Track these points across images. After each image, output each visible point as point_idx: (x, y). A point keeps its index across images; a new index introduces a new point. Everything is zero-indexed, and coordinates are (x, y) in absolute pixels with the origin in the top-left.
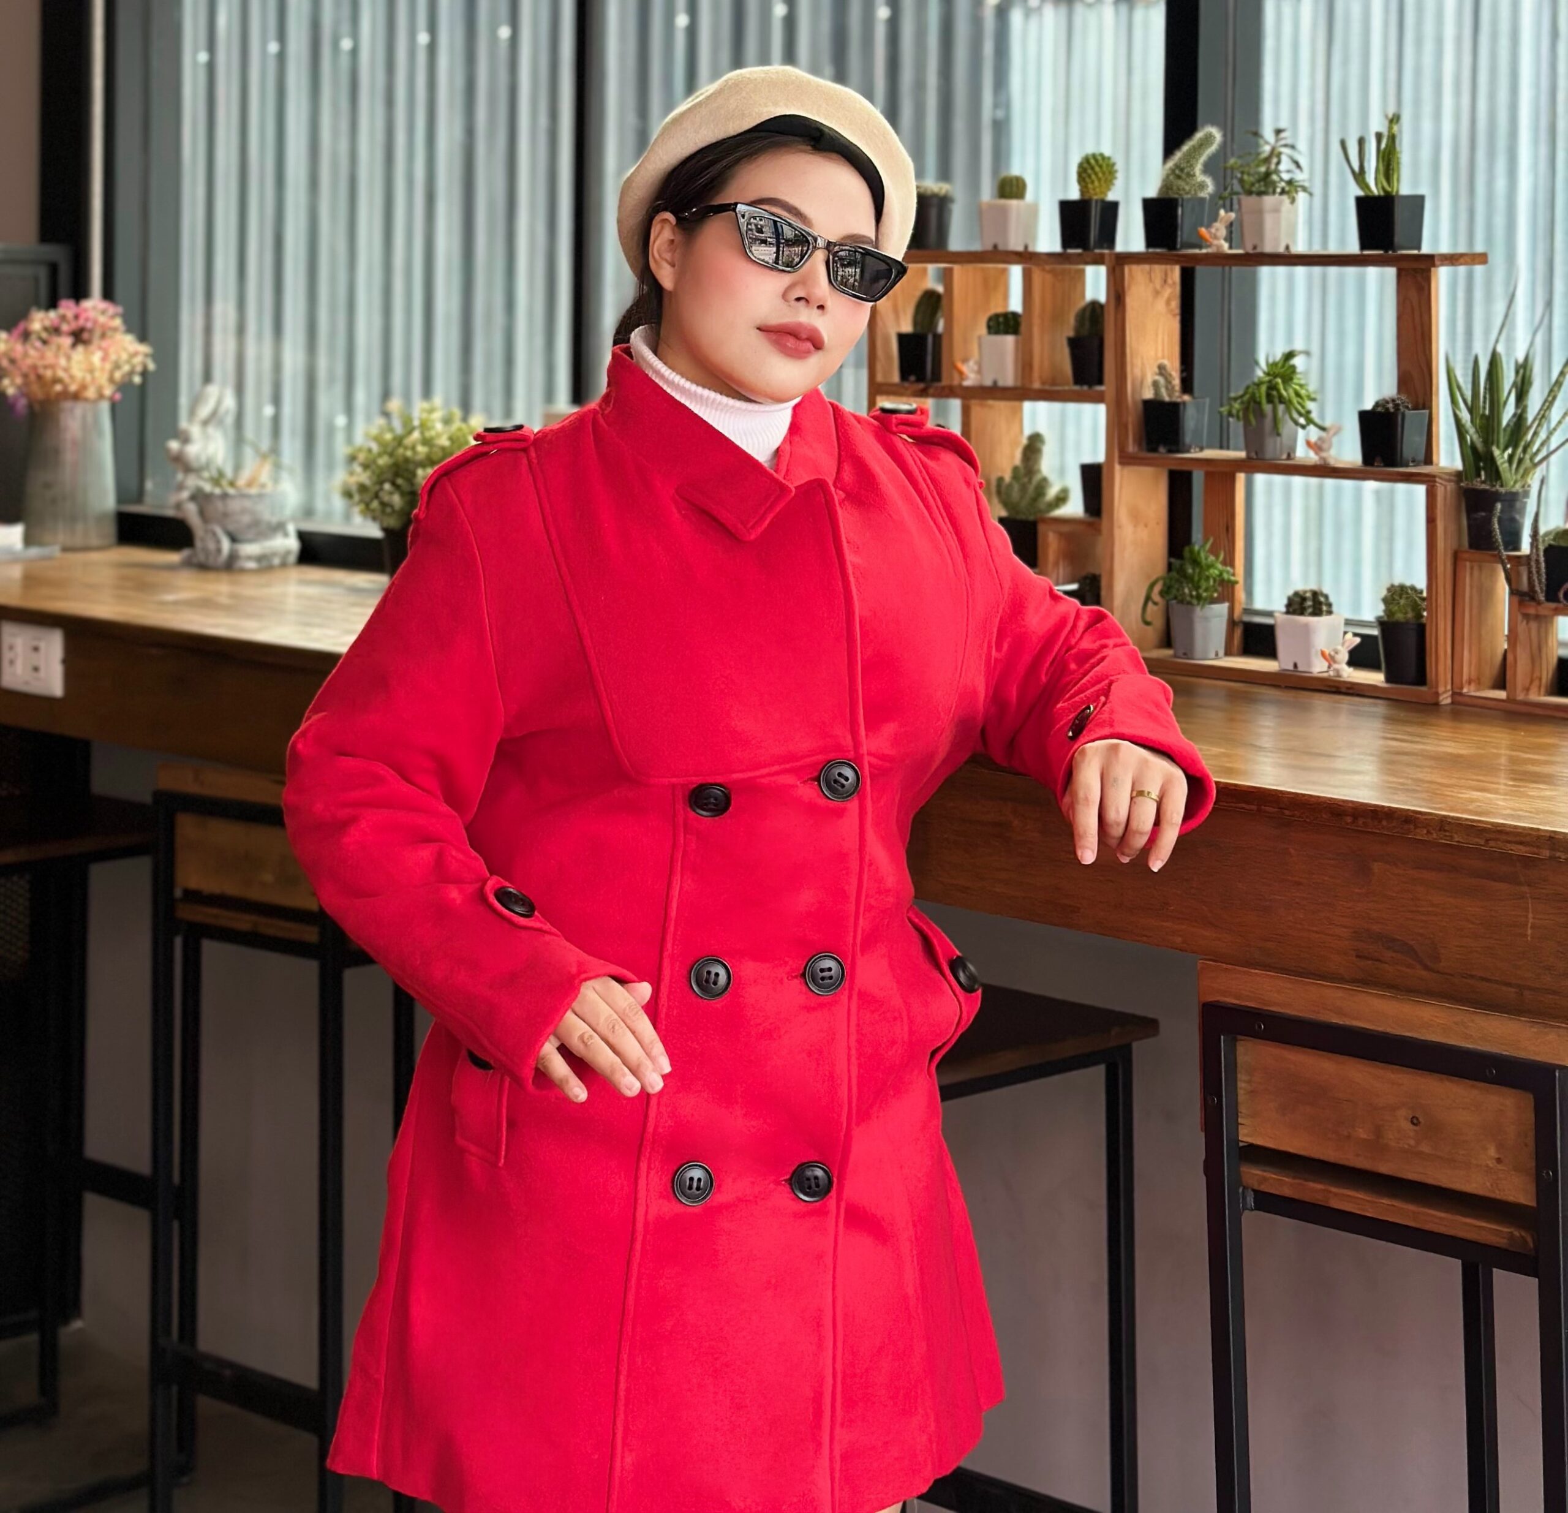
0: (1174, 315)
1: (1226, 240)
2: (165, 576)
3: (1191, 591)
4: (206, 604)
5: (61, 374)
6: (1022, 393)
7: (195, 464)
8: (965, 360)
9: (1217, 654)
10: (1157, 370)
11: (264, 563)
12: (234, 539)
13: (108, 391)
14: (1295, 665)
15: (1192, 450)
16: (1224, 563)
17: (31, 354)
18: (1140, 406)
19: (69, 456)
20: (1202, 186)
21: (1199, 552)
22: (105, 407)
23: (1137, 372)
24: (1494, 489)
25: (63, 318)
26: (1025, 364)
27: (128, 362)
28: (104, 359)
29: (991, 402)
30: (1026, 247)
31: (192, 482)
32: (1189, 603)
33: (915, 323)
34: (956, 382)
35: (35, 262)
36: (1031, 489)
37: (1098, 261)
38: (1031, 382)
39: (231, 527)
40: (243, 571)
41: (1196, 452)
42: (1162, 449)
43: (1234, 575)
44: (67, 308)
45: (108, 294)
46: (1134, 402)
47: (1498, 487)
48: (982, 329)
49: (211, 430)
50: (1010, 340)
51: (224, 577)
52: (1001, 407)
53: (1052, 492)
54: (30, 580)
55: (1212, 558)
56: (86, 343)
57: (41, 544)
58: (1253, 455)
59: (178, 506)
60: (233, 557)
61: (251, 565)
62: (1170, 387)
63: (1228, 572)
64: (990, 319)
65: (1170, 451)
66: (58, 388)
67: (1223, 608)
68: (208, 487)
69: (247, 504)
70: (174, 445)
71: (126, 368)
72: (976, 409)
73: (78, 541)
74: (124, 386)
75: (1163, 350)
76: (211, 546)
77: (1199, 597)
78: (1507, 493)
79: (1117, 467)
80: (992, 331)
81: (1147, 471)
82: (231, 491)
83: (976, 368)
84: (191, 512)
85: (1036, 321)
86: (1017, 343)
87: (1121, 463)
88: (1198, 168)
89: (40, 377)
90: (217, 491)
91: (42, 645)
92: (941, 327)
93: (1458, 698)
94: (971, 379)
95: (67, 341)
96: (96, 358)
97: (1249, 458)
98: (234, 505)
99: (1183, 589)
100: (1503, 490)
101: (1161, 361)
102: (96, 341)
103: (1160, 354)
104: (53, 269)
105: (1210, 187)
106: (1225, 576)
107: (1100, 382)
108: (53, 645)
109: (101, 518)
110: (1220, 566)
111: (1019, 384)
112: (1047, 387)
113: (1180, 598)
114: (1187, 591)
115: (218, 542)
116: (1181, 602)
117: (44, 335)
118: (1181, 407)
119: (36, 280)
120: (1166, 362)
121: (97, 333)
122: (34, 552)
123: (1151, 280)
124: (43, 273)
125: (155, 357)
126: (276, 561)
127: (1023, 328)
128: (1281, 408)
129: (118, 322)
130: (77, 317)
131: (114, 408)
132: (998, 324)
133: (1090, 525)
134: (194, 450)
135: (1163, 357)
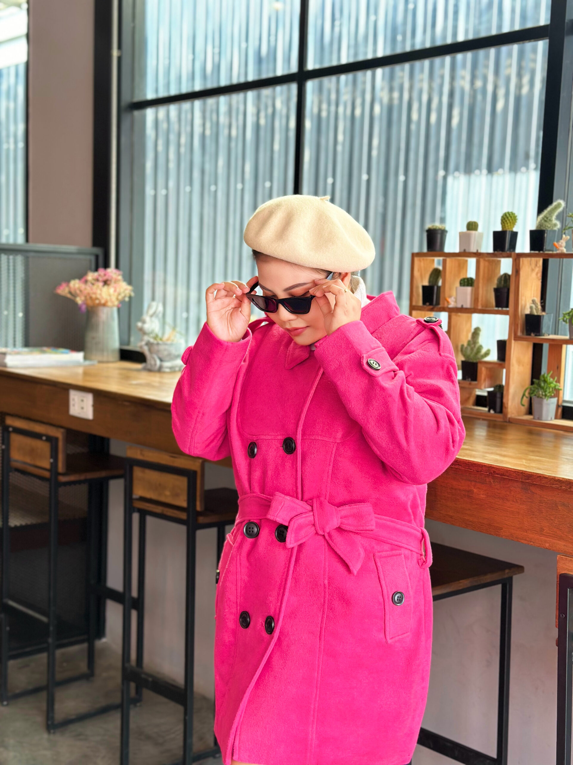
0: (539, 280)
1: (565, 247)
2: (135, 374)
3: (542, 392)
4: (149, 385)
5: (98, 296)
6: (474, 310)
7: (147, 331)
8: (450, 297)
9: (551, 419)
10: (532, 302)
12: (161, 360)
13: (116, 303)
15: (545, 335)
16: (556, 382)
17: (88, 289)
18: (524, 317)
19: (101, 327)
20: (555, 225)
21: (547, 377)
22: (115, 310)
23: (523, 303)
25: (100, 275)
26: (475, 299)
27: (124, 292)
28: (115, 291)
29: (460, 314)
30: (477, 251)
31: (146, 338)
32: (541, 398)
33: (430, 282)
34: (446, 305)
35: (91, 254)
36: (475, 350)
37: (509, 256)
38: (477, 306)
39: (161, 356)
40: (164, 372)
41: (546, 336)
42: (533, 334)
43: (560, 386)
44: (101, 271)
45: (117, 267)
46: (522, 315)
48: (457, 284)
49: (154, 319)
50: (469, 289)
51: (158, 375)
52: (464, 316)
53: (483, 351)
54: (86, 374)
55: (551, 380)
56: (108, 285)
57: (90, 359)
59: (141, 347)
60: (161, 367)
61: (167, 370)
62: (537, 309)
63: (558, 386)
64: (461, 280)
65: (536, 335)
66: (97, 302)
67: (555, 400)
68: (152, 340)
69: (166, 347)
70: (140, 324)
71: (123, 295)
72: (454, 317)
73: (105, 359)
74: (122, 302)
75: (534, 294)
76: (153, 362)
77: (546, 395)
79: (513, 341)
80: (462, 285)
81: (525, 343)
82: (160, 342)
83: (454, 300)
84: (146, 350)
85: (481, 281)
86: (472, 290)
87: (515, 340)
88: (554, 217)
89: (91, 298)
90: (155, 342)
91: (85, 400)
92: (440, 283)
94: (452, 305)
95: (101, 284)
96: (112, 290)
97: (570, 338)
98: (162, 347)
99: (539, 392)
101: (533, 298)
102: (113, 284)
103: (532, 296)
104: (97, 257)
105: (559, 225)
106: (557, 387)
107: (507, 306)
108: (89, 399)
109: (113, 351)
110: (554, 383)
111: (472, 307)
112: (484, 308)
113: (537, 395)
114: (541, 393)
115: (155, 361)
116: (538, 397)
117: (93, 282)
118: (542, 317)
119: (90, 261)
120: (535, 299)
121: (113, 281)
122: (87, 363)
123: (530, 264)
124: (93, 258)
125: (134, 291)
126: (177, 369)
127: (475, 284)
129: (120, 278)
130: (105, 275)
131: (119, 310)
132: (464, 282)
133: (500, 365)
134: (147, 327)
135: (534, 297)
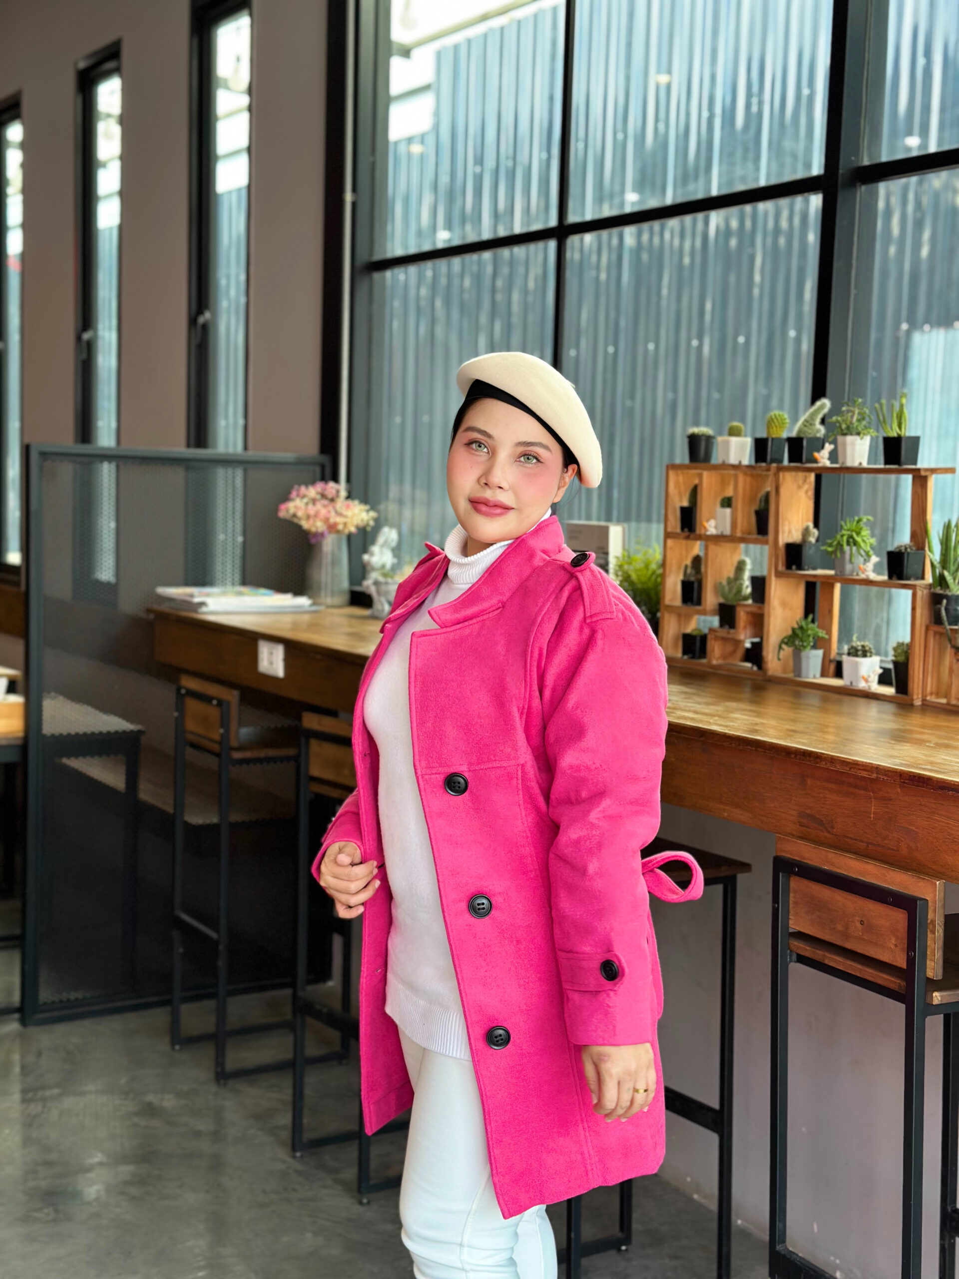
0: (810, 499)
1: (829, 459)
7: (375, 567)
8: (708, 521)
9: (816, 676)
14: (851, 683)
18: (785, 546)
20: (818, 431)
22: (344, 537)
23: (785, 529)
24: (946, 593)
26: (734, 524)
29: (719, 543)
31: (374, 575)
32: (799, 649)
33: (688, 502)
34: (703, 533)
38: (739, 534)
41: (813, 571)
42: (797, 569)
44: (329, 484)
45: (349, 480)
46: (783, 544)
47: (948, 592)
48: (718, 505)
49: (385, 550)
50: (728, 511)
53: (747, 591)
55: (811, 625)
58: (839, 573)
59: (366, 587)
63: (822, 633)
64: (722, 500)
65: (801, 570)
67: (819, 652)
68: (380, 579)
70: (366, 557)
72: (711, 547)
75: (803, 517)
78: (952, 595)
79: (774, 578)
80: (721, 505)
81: (792, 582)
82: (390, 581)
83: (713, 525)
84: (372, 591)
85: (740, 501)
86: (731, 512)
87: (777, 576)
88: (818, 421)
90: (384, 581)
91: (275, 652)
93: (925, 702)
94: (710, 531)
97: (836, 574)
100: (950, 594)
103: (801, 519)
105: (823, 431)
106: (820, 635)
107: (766, 534)
108: (279, 652)
109: (340, 592)
110: (816, 629)
111: (733, 535)
112: (744, 537)
115: (383, 605)
116: (796, 648)
118: (803, 547)
123: (795, 480)
127: (734, 504)
128: (854, 548)
132: (725, 502)
134: (375, 560)
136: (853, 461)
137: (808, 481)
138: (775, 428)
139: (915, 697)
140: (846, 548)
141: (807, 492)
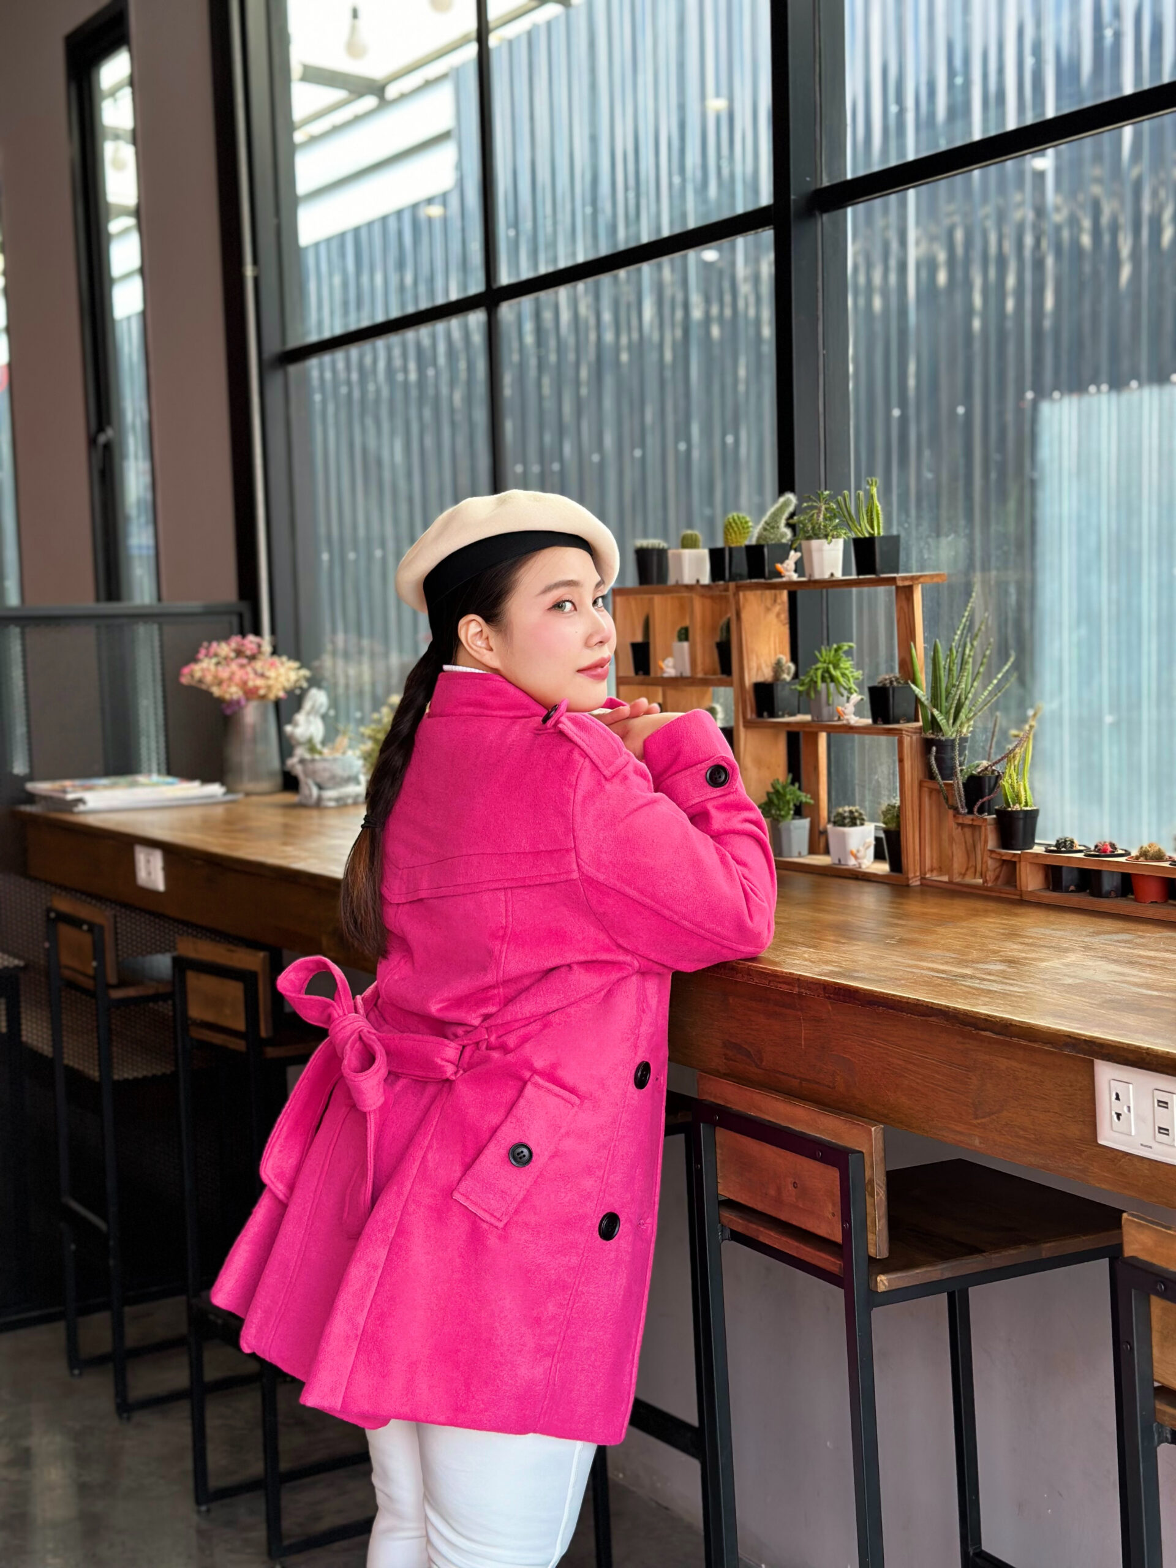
0: (785, 624)
1: (796, 571)
6: (692, 680)
7: (300, 741)
8: (662, 660)
9: (803, 854)
11: (341, 803)
12: (320, 787)
14: (840, 861)
15: (780, 716)
18: (753, 687)
20: (784, 535)
24: (937, 738)
26: (694, 662)
30: (698, 581)
31: (299, 752)
33: (643, 635)
34: (659, 675)
35: (229, 613)
38: (697, 673)
39: (319, 780)
40: (327, 808)
42: (766, 716)
46: (750, 684)
47: (940, 736)
48: (674, 638)
49: (312, 718)
50: (686, 645)
51: (315, 812)
55: (791, 788)
57: (234, 792)
58: (816, 719)
59: (293, 766)
60: (320, 799)
61: (332, 804)
63: (805, 797)
64: (679, 631)
65: (770, 717)
67: (805, 823)
68: (307, 756)
69: (326, 765)
70: (289, 728)
72: (669, 693)
73: (256, 789)
75: (775, 648)
76: (309, 792)
78: (946, 740)
80: (678, 639)
82: (318, 757)
83: (670, 665)
84: (299, 770)
86: (689, 647)
87: (745, 726)
88: (783, 522)
90: (311, 757)
91: (151, 859)
93: (924, 881)
94: (667, 673)
97: (813, 720)
98: (320, 766)
100: (943, 738)
104: (241, 616)
105: (790, 535)
106: (803, 800)
107: (730, 673)
108: (157, 859)
109: (271, 775)
111: (693, 675)
112: (708, 677)
115: (312, 789)
118: (775, 687)
120: (781, 656)
122: (228, 797)
123: (762, 601)
125: (305, 665)
126: (350, 801)
127: (692, 637)
128: (832, 685)
134: (301, 732)
136: (822, 572)
137: (779, 601)
138: (733, 535)
139: (911, 875)
140: (821, 686)
141: (778, 615)
